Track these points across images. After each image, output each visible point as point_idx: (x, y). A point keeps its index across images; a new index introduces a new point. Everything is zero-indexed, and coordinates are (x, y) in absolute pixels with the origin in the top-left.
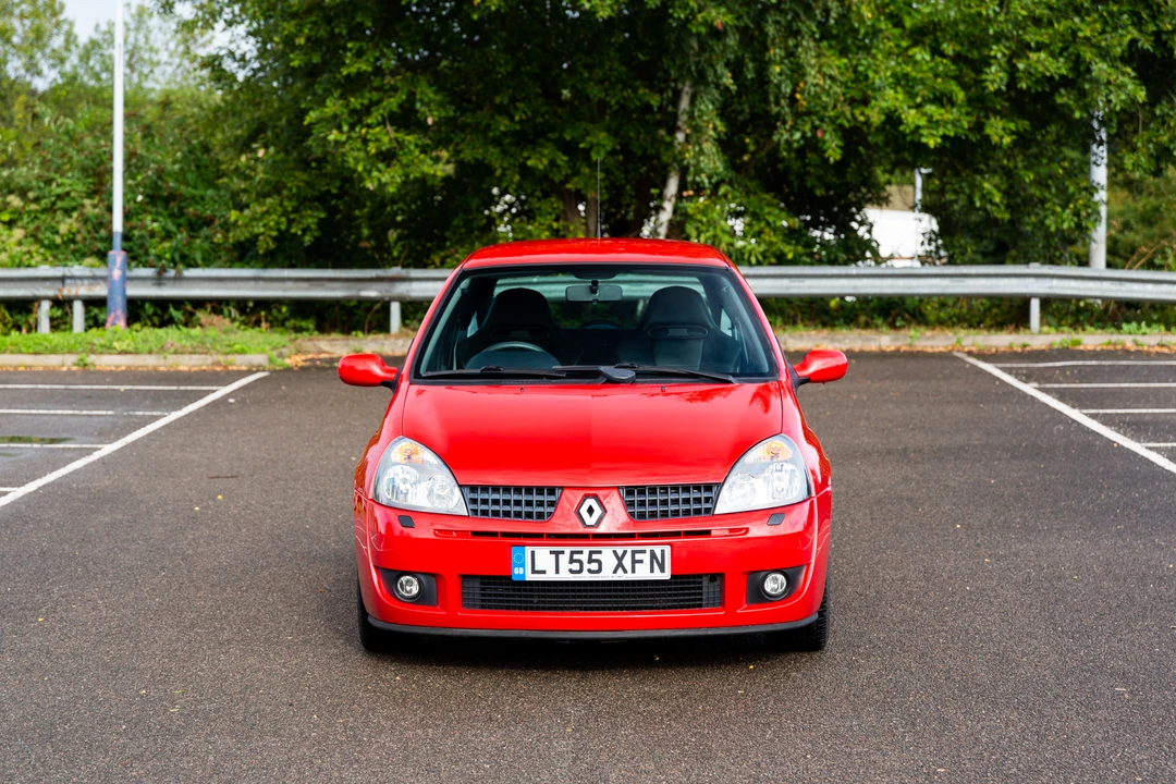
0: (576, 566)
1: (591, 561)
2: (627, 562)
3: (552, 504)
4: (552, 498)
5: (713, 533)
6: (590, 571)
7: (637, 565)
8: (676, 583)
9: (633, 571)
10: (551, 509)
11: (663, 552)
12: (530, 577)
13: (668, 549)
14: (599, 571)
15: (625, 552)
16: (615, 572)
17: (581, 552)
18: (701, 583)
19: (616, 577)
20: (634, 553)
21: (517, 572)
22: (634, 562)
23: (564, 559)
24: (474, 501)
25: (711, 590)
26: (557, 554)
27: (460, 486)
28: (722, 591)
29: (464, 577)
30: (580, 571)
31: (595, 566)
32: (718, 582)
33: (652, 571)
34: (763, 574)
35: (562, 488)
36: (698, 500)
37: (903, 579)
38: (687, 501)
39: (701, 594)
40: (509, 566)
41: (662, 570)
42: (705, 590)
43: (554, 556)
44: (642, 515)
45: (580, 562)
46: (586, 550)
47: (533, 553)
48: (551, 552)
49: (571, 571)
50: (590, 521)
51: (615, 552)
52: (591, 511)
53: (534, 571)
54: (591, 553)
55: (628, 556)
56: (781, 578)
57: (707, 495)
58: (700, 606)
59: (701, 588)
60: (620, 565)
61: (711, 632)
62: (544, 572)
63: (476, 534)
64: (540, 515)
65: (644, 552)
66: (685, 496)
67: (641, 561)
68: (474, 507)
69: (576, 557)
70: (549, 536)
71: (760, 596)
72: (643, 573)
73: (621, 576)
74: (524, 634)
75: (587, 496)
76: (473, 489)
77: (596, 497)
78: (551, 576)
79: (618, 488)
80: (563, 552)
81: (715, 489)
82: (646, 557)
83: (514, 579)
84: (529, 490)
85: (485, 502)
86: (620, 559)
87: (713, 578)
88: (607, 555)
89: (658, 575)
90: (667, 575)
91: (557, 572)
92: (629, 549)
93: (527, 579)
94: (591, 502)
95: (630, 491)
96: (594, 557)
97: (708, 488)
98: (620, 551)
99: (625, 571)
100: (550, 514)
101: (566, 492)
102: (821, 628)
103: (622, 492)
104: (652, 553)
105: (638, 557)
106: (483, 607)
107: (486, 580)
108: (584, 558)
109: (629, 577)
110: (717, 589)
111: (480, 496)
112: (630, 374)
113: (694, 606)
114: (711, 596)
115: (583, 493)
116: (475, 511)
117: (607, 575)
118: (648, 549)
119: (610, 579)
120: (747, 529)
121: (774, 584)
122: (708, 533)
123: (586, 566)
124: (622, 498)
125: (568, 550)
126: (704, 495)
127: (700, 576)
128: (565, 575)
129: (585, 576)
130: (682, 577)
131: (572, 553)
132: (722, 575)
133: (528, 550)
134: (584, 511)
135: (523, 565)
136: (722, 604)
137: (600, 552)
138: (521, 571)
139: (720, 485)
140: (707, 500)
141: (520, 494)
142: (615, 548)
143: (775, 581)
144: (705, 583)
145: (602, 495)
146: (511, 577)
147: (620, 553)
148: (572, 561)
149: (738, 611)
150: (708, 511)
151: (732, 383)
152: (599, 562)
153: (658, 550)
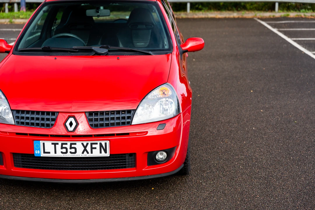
0: (64, 150)
1: (71, 148)
2: (89, 148)
3: (53, 120)
4: (54, 117)
6: (71, 152)
7: (93, 150)
8: (113, 158)
9: (92, 153)
10: (53, 122)
11: (106, 144)
12: (43, 155)
13: (108, 142)
14: (75, 152)
15: (87, 144)
16: (83, 153)
17: (66, 144)
18: (125, 157)
19: (83, 156)
20: (92, 144)
21: (37, 152)
22: (92, 148)
23: (58, 147)
24: (18, 117)
25: (130, 160)
26: (55, 144)
27: (12, 110)
28: (135, 161)
29: (14, 154)
30: (66, 152)
31: (73, 150)
32: (133, 157)
33: (101, 152)
34: (155, 152)
35: (59, 112)
36: (123, 118)
38: (118, 118)
39: (125, 162)
40: (33, 151)
41: (106, 152)
42: (127, 160)
43: (54, 145)
44: (96, 126)
45: (66, 148)
46: (69, 143)
47: (44, 144)
48: (52, 144)
49: (62, 152)
50: (71, 129)
51: (83, 144)
52: (71, 124)
53: (44, 152)
54: (71, 144)
56: (165, 154)
57: (128, 115)
58: (125, 167)
59: (125, 159)
60: (85, 150)
61: (130, 179)
62: (49, 153)
63: (18, 134)
64: (48, 125)
65: (97, 144)
66: (118, 116)
67: (95, 148)
68: (18, 120)
69: (64, 146)
70: (52, 136)
71: (152, 161)
72: (96, 153)
73: (85, 155)
74: (42, 180)
75: (70, 117)
76: (18, 111)
77: (74, 117)
78: (52, 154)
79: (85, 112)
80: (58, 144)
81: (132, 112)
82: (98, 146)
84: (43, 113)
85: (23, 118)
86: (85, 147)
87: (131, 155)
88: (79, 145)
89: (103, 154)
90: (108, 155)
91: (55, 153)
92: (90, 143)
93: (41, 156)
95: (91, 114)
96: (73, 146)
97: (129, 112)
98: (85, 143)
99: (88, 153)
100: (52, 125)
101: (60, 114)
103: (87, 114)
104: (101, 144)
105: (94, 146)
106: (24, 167)
107: (23, 155)
108: (68, 146)
109: (90, 155)
110: (133, 160)
111: (20, 115)
112: (105, 51)
113: (122, 167)
114: (130, 162)
115: (68, 115)
116: (18, 122)
117: (79, 154)
118: (99, 142)
119: (81, 156)
120: (147, 132)
121: (161, 156)
122: (128, 134)
123: (69, 150)
124: (87, 117)
125: (60, 143)
126: (127, 115)
127: (125, 154)
128: (59, 154)
129: (69, 155)
130: (115, 155)
131: (62, 144)
132: (135, 154)
133: (41, 142)
134: (68, 124)
135: (39, 149)
136: (135, 166)
137: (75, 144)
138: (39, 152)
139: (135, 111)
140: (129, 118)
141: (39, 114)
142: (82, 142)
143: (162, 154)
144: (127, 158)
145: (76, 115)
146: (34, 154)
147: (85, 145)
148: (62, 148)
149: (143, 170)
150: (128, 123)
151: (151, 55)
152: (75, 148)
153: (103, 143)
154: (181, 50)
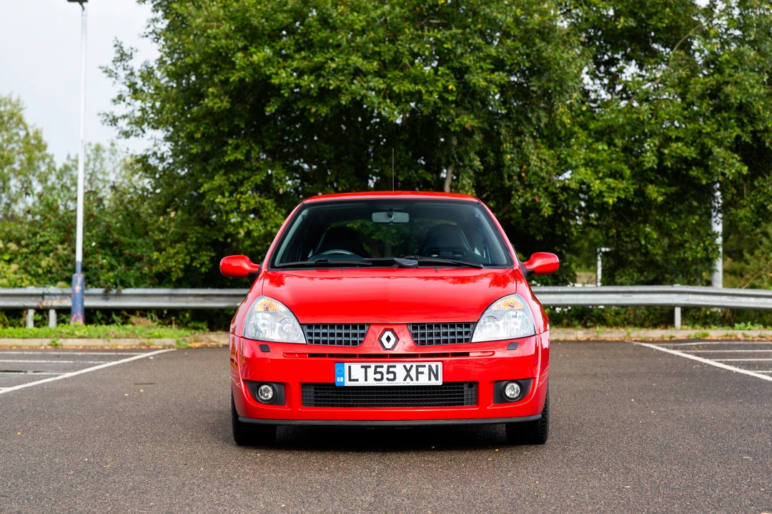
0: (378, 376)
1: (388, 372)
2: (413, 373)
3: (363, 335)
4: (363, 331)
5: (471, 354)
6: (388, 379)
7: (420, 375)
8: (446, 388)
9: (417, 379)
10: (362, 339)
11: (437, 366)
12: (348, 384)
13: (440, 365)
14: (394, 379)
15: (412, 366)
16: (405, 380)
17: (382, 367)
18: (463, 388)
19: (405, 384)
20: (417, 367)
21: (339, 380)
22: (418, 373)
23: (371, 371)
24: (310, 334)
25: (470, 393)
26: (366, 368)
27: (301, 324)
28: (477, 394)
29: (304, 385)
30: (382, 379)
31: (391, 376)
32: (474, 388)
33: (430, 379)
34: (504, 383)
35: (369, 325)
36: (460, 333)
38: (453, 334)
39: (463, 396)
40: (334, 377)
41: (437, 379)
42: (465, 393)
43: (364, 369)
44: (423, 343)
45: (381, 373)
46: (385, 365)
47: (350, 367)
48: (362, 367)
49: (375, 379)
50: (388, 345)
51: (405, 366)
52: (388, 339)
53: (350, 380)
54: (389, 367)
55: (414, 369)
56: (516, 386)
57: (467, 330)
58: (462, 404)
59: (463, 392)
60: (408, 375)
61: (469, 422)
62: (357, 380)
63: (311, 355)
64: (355, 343)
65: (424, 366)
66: (452, 330)
67: (422, 373)
68: (310, 338)
69: (379, 370)
70: (362, 356)
71: (503, 398)
72: (424, 380)
73: (409, 383)
74: (344, 423)
75: (386, 330)
76: (310, 326)
77: (392, 330)
78: (362, 383)
79: (407, 324)
80: (370, 367)
81: (472, 326)
82: (426, 370)
83: (337, 385)
84: (347, 327)
85: (317, 334)
86: (408, 371)
87: (471, 385)
88: (399, 369)
89: (434, 382)
90: (440, 382)
91: (366, 380)
92: (415, 365)
93: (346, 385)
94: (388, 333)
95: (415, 326)
96: (391, 369)
97: (467, 325)
99: (412, 379)
100: (361, 342)
101: (373, 328)
102: (544, 426)
103: (409, 327)
104: (430, 367)
105: (420, 370)
106: (316, 405)
107: (319, 386)
108: (384, 370)
109: (414, 383)
110: (474, 393)
111: (314, 331)
112: (415, 262)
113: (458, 404)
114: (470, 397)
115: (383, 328)
116: (311, 341)
117: (400, 382)
118: (427, 364)
119: (402, 385)
120: (494, 353)
121: (512, 391)
122: (467, 354)
123: (386, 376)
124: (409, 331)
125: (373, 365)
126: (465, 330)
127: (462, 383)
128: (371, 382)
129: (385, 383)
130: (450, 384)
131: (376, 367)
132: (476, 383)
133: (346, 365)
134: (384, 339)
135: (343, 376)
136: (477, 403)
137: (395, 367)
138: (342, 379)
139: (475, 324)
140: (467, 333)
141: (341, 329)
142: (405, 364)
143: (513, 388)
144: (465, 389)
145: (396, 328)
146: (335, 383)
147: (408, 367)
148: (376, 372)
149: (488, 408)
150: (467, 340)
151: (481, 268)
152: (394, 373)
153: (433, 365)
154: (525, 271)
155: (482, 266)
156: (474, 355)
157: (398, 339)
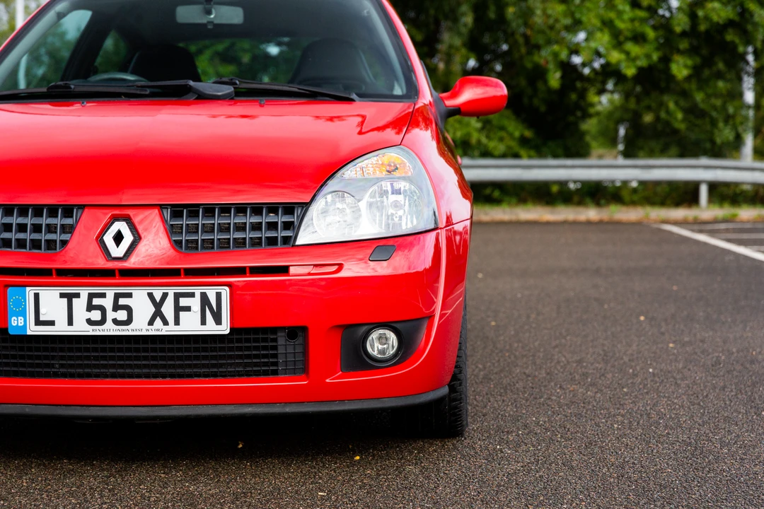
0: (96, 315)
1: (116, 307)
2: (168, 309)
3: (65, 229)
4: (69, 221)
5: (292, 270)
6: (116, 322)
7: (182, 314)
8: (239, 341)
9: (177, 322)
10: (65, 237)
11: (219, 295)
12: (33, 330)
13: (225, 292)
14: (129, 321)
15: (165, 296)
16: (151, 323)
17: (103, 295)
18: (275, 340)
19: (152, 331)
20: (177, 296)
21: (15, 323)
22: (178, 309)
23: (80, 304)
25: (290, 350)
26: (70, 297)
28: (306, 353)
30: (102, 321)
31: (122, 315)
32: (300, 340)
33: (203, 322)
34: (364, 329)
35: (82, 207)
36: (272, 226)
37: (580, 362)
38: (257, 227)
39: (275, 356)
40: (4, 315)
41: (218, 321)
42: (281, 350)
43: (65, 300)
44: (192, 245)
45: (102, 309)
46: (110, 293)
47: (37, 296)
48: (62, 296)
49: (90, 322)
50: (117, 251)
51: (151, 296)
52: (118, 238)
53: (38, 322)
54: (117, 296)
55: (170, 302)
56: (392, 337)
57: (287, 219)
58: (275, 373)
59: (275, 348)
60: (158, 313)
61: (289, 409)
62: (52, 323)
64: (51, 245)
65: (192, 295)
66: (255, 219)
67: (188, 309)
69: (96, 301)
70: (63, 273)
71: (359, 359)
72: (191, 324)
73: (159, 329)
74: (29, 410)
75: (115, 218)
77: (128, 220)
78: (61, 328)
79: (161, 207)
80: (77, 296)
81: (298, 211)
82: (195, 303)
83: (11, 332)
84: (38, 211)
86: (158, 305)
87: (292, 333)
88: (140, 300)
89: (211, 328)
90: (224, 328)
91: (70, 322)
92: (171, 292)
93: (29, 333)
94: (121, 226)
95: (177, 211)
96: (122, 301)
97: (289, 209)
98: (158, 294)
99: (165, 323)
100: (64, 243)
102: (456, 407)
103: (167, 213)
104: (204, 298)
105: (184, 302)
108: (108, 302)
109: (171, 330)
110: (299, 349)
113: (266, 373)
114: (290, 358)
115: (110, 213)
117: (140, 326)
118: (198, 291)
119: (144, 333)
120: (340, 267)
121: (381, 344)
122: (284, 270)
123: (111, 315)
124: (163, 220)
125: (84, 293)
126: (281, 219)
127: (274, 330)
128: (81, 328)
129: (109, 329)
130: (248, 331)
131: (91, 296)
132: (304, 329)
133: (30, 292)
134: (108, 239)
135: (23, 314)
136: (305, 370)
137: (129, 295)
138: (21, 321)
139: (306, 206)
140: (288, 226)
141: (26, 215)
142: (150, 290)
143: (382, 339)
144: (281, 341)
145: (138, 217)
146: (7, 329)
147: (158, 296)
148: (90, 307)
149: (328, 381)
150: (286, 240)
151: (353, 100)
152: (129, 309)
153: (211, 293)
154: (443, 109)
155: (354, 96)
156: (299, 270)
157: (137, 238)
